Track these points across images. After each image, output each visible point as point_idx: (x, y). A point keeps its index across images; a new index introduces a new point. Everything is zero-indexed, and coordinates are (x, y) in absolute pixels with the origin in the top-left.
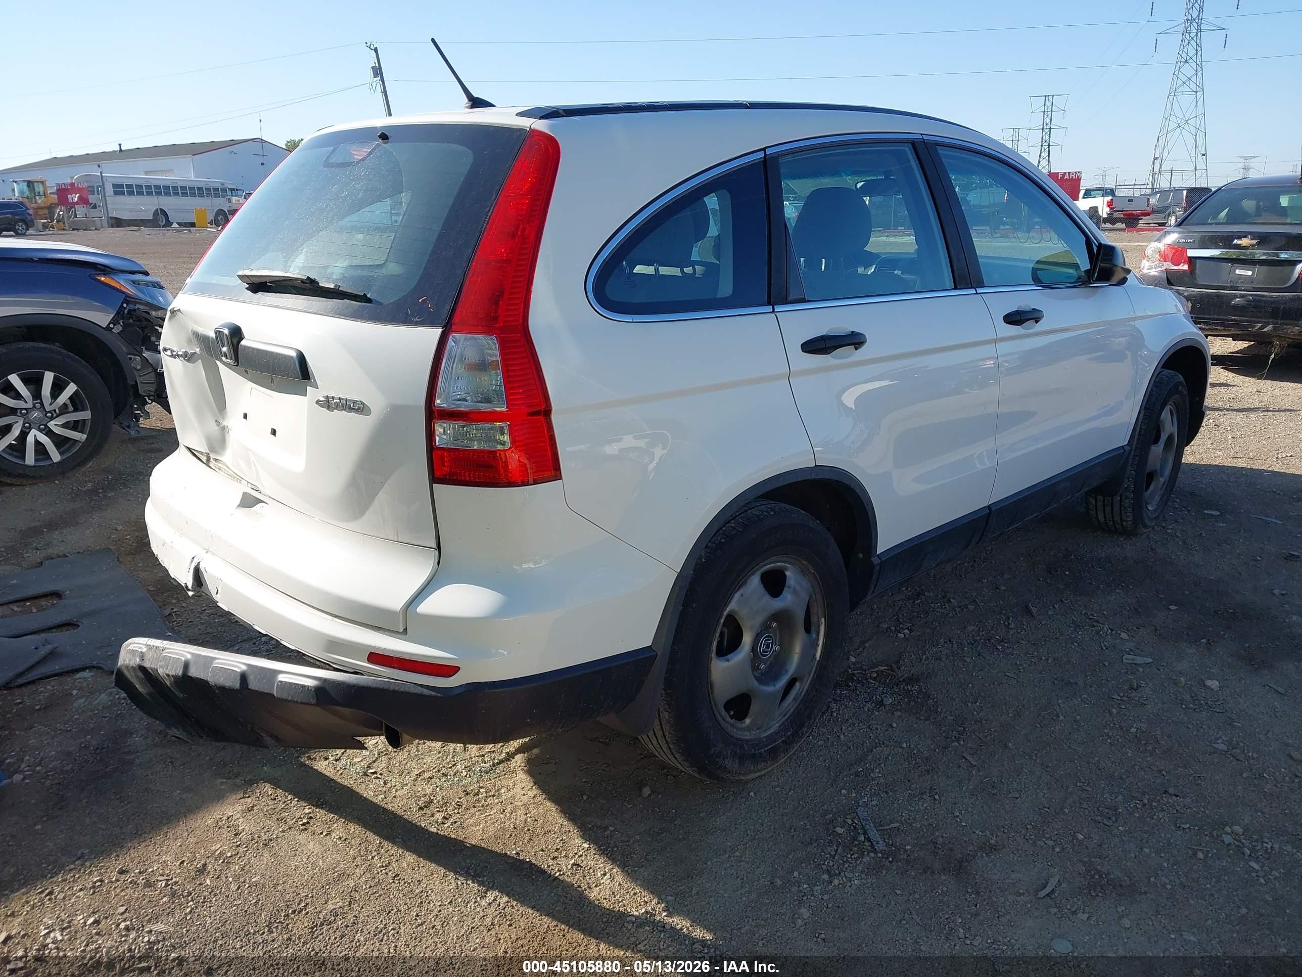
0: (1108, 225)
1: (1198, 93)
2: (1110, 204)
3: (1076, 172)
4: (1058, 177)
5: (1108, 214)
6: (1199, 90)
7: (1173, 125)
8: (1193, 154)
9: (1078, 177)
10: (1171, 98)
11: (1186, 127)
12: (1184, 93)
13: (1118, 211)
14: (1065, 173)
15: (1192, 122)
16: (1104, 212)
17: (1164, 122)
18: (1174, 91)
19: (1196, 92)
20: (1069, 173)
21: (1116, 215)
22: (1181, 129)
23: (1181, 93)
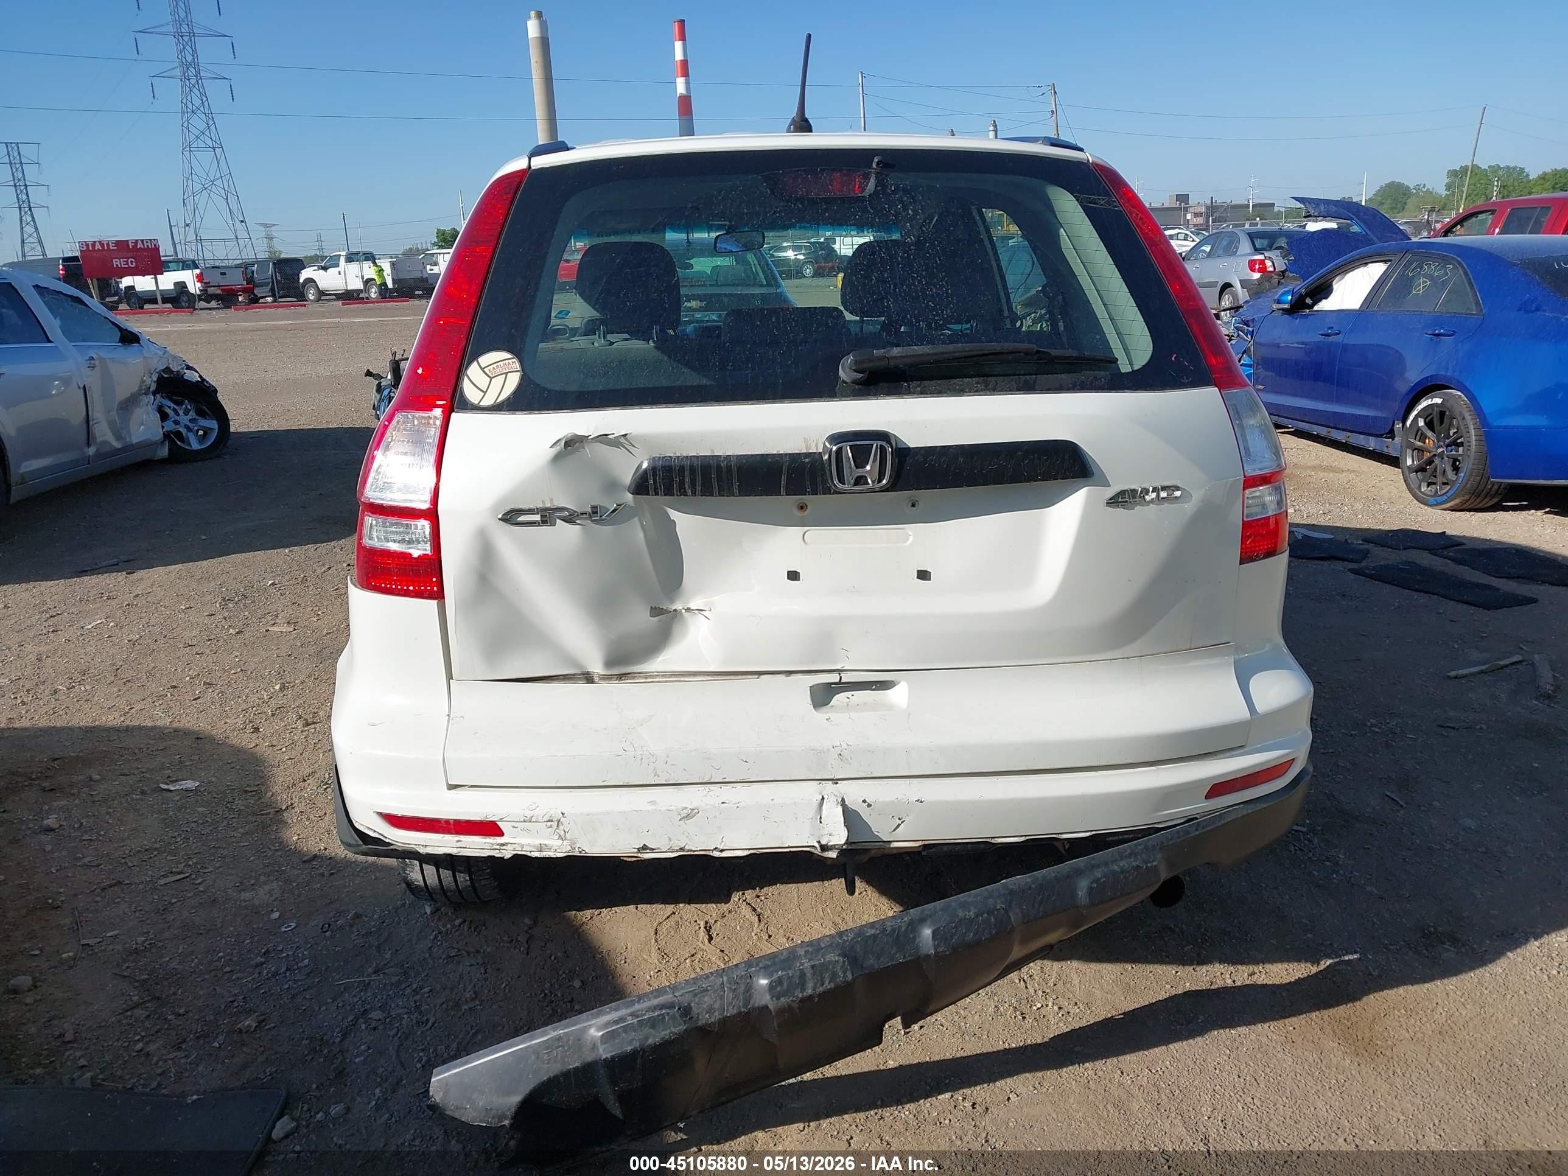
0: (203, 304)
1: (217, 149)
2: (200, 278)
3: (150, 240)
4: (128, 245)
5: (201, 291)
6: (216, 146)
7: (197, 187)
8: (229, 220)
9: (155, 245)
10: (187, 154)
11: (214, 189)
12: (200, 149)
13: (214, 286)
14: (137, 241)
15: (218, 183)
16: (194, 287)
17: (185, 182)
18: (188, 146)
19: (214, 149)
20: (142, 241)
21: (211, 290)
22: (209, 192)
23: (196, 149)
